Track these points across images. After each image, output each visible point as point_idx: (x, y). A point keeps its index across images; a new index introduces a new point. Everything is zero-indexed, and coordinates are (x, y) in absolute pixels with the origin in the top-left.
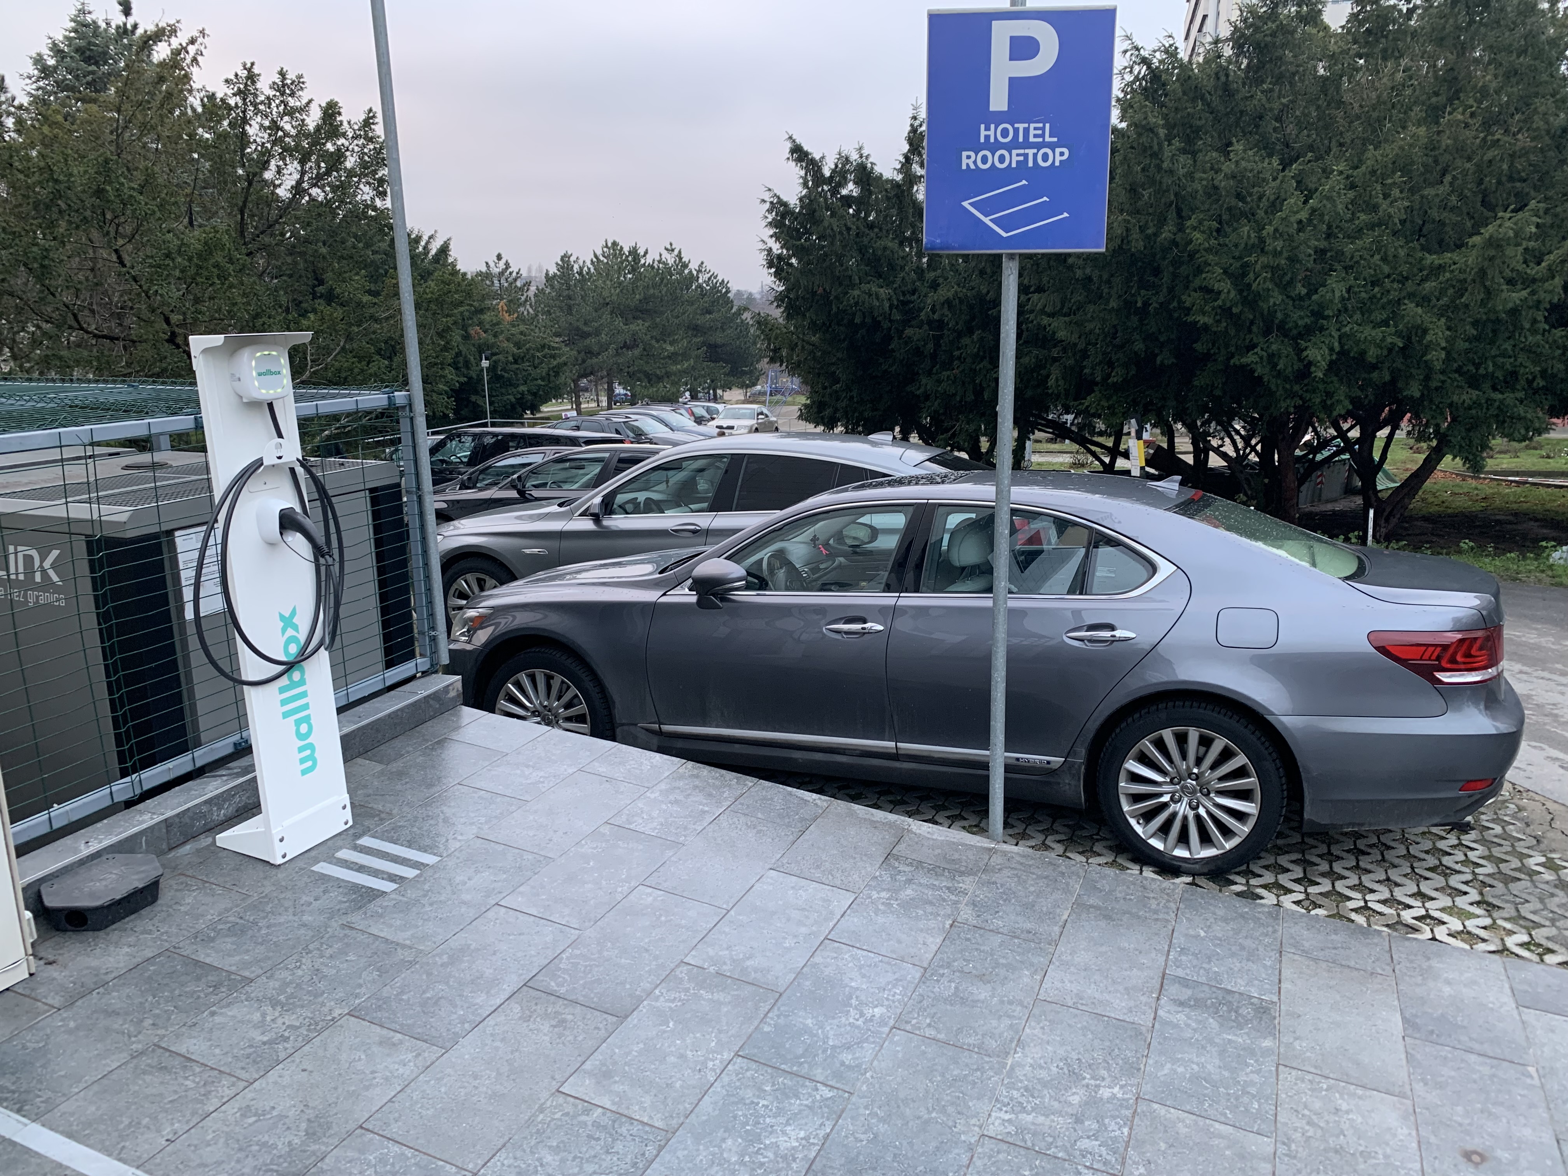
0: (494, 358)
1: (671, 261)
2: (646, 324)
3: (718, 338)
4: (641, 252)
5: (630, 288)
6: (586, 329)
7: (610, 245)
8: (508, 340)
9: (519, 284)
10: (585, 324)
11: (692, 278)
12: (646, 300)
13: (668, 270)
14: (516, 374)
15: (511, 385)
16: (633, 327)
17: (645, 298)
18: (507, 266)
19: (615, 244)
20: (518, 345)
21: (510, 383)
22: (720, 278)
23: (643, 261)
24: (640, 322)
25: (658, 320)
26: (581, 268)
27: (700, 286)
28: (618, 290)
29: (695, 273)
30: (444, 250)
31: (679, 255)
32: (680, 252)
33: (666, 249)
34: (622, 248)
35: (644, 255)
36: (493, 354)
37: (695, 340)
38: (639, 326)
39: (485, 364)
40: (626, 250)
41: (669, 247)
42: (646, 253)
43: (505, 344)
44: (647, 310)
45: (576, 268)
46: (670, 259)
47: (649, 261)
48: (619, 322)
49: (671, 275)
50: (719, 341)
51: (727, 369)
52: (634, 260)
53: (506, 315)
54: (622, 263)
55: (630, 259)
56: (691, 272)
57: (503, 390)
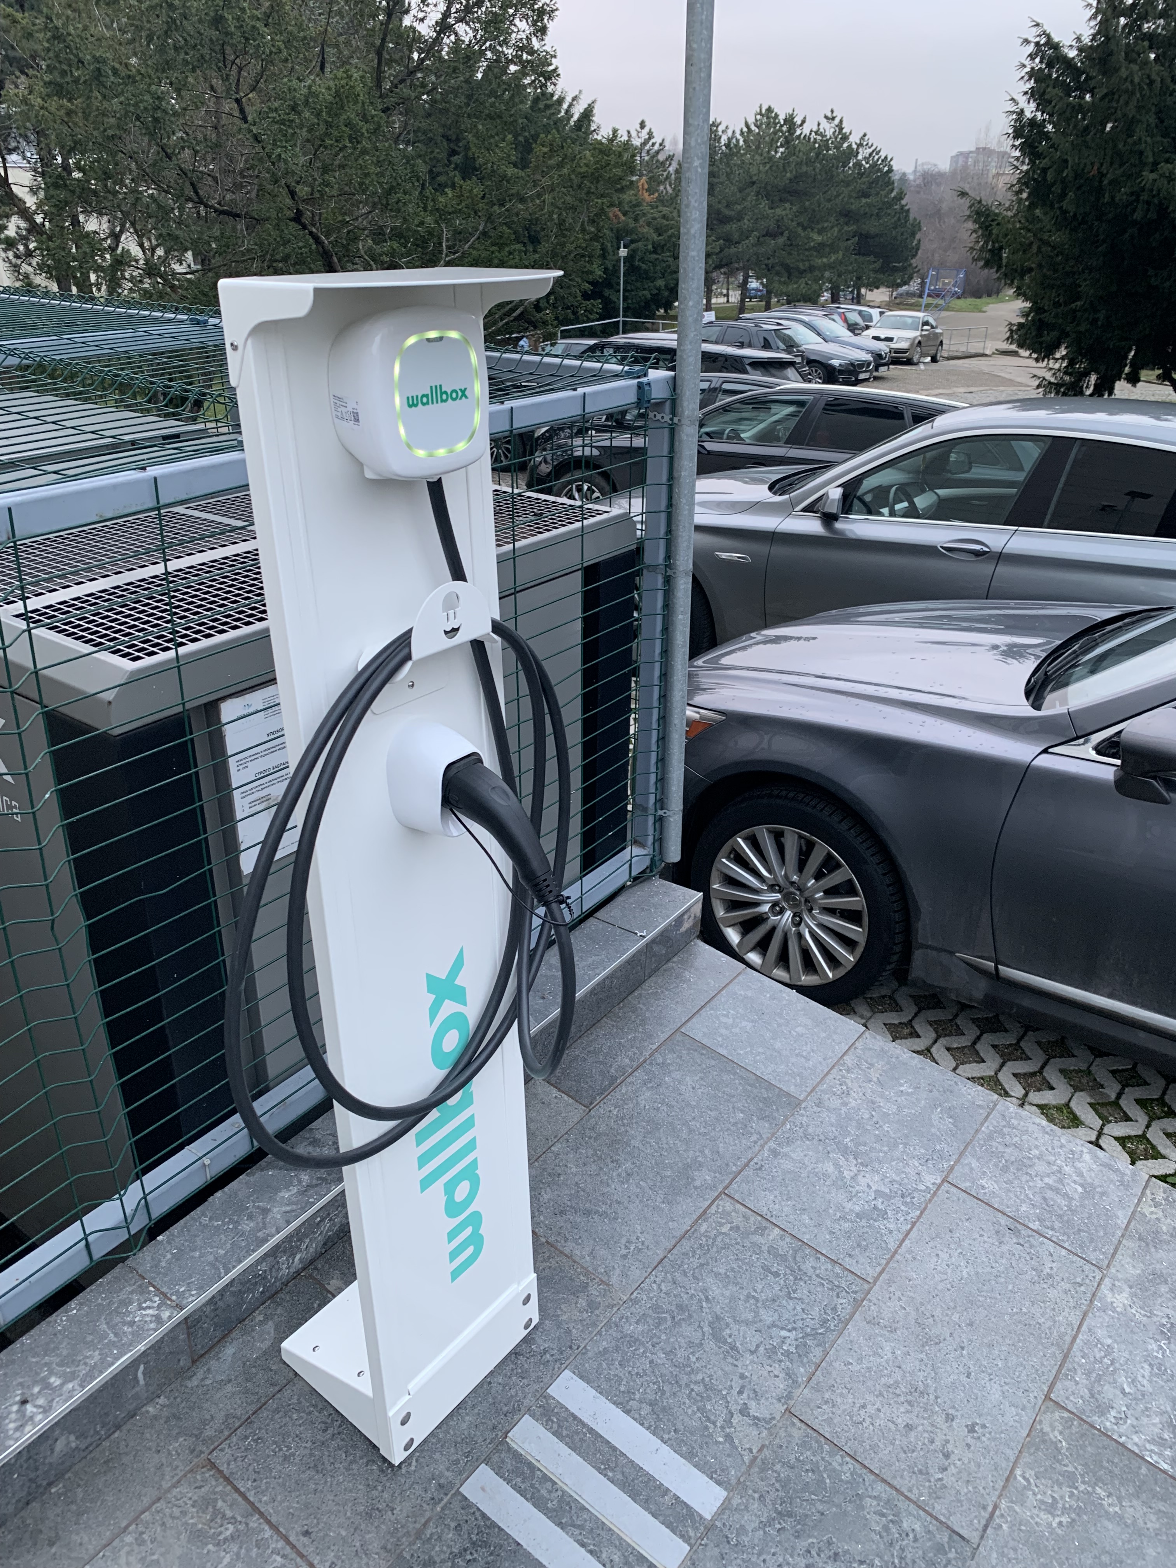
0: (633, 246)
1: (829, 133)
2: (795, 208)
3: (872, 227)
4: (798, 120)
5: (781, 165)
6: (727, 212)
7: (764, 111)
8: (649, 224)
9: (661, 157)
10: (727, 206)
11: (852, 153)
12: (796, 179)
13: (825, 144)
14: (655, 266)
15: (647, 278)
16: (779, 211)
17: (796, 177)
18: (650, 135)
19: (769, 110)
20: (659, 231)
21: (646, 276)
22: (883, 154)
23: (798, 132)
24: (787, 205)
25: (807, 203)
26: (729, 140)
27: (858, 164)
28: (768, 166)
29: (855, 146)
30: (587, 115)
31: (840, 126)
32: (841, 121)
33: (826, 117)
34: (777, 116)
35: (801, 125)
36: (633, 241)
37: (846, 228)
38: (785, 211)
39: (623, 252)
40: (782, 118)
41: (829, 114)
42: (803, 122)
43: (646, 230)
44: (796, 192)
45: (724, 140)
46: (829, 130)
47: (806, 130)
48: (764, 204)
49: (828, 149)
50: (873, 231)
51: (878, 265)
52: (789, 130)
53: (646, 194)
54: (775, 133)
55: (785, 128)
56: (850, 146)
57: (639, 284)
